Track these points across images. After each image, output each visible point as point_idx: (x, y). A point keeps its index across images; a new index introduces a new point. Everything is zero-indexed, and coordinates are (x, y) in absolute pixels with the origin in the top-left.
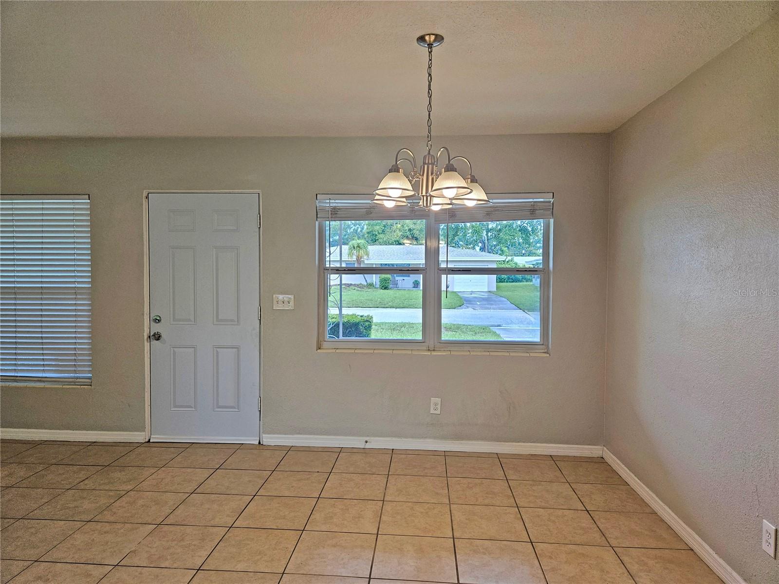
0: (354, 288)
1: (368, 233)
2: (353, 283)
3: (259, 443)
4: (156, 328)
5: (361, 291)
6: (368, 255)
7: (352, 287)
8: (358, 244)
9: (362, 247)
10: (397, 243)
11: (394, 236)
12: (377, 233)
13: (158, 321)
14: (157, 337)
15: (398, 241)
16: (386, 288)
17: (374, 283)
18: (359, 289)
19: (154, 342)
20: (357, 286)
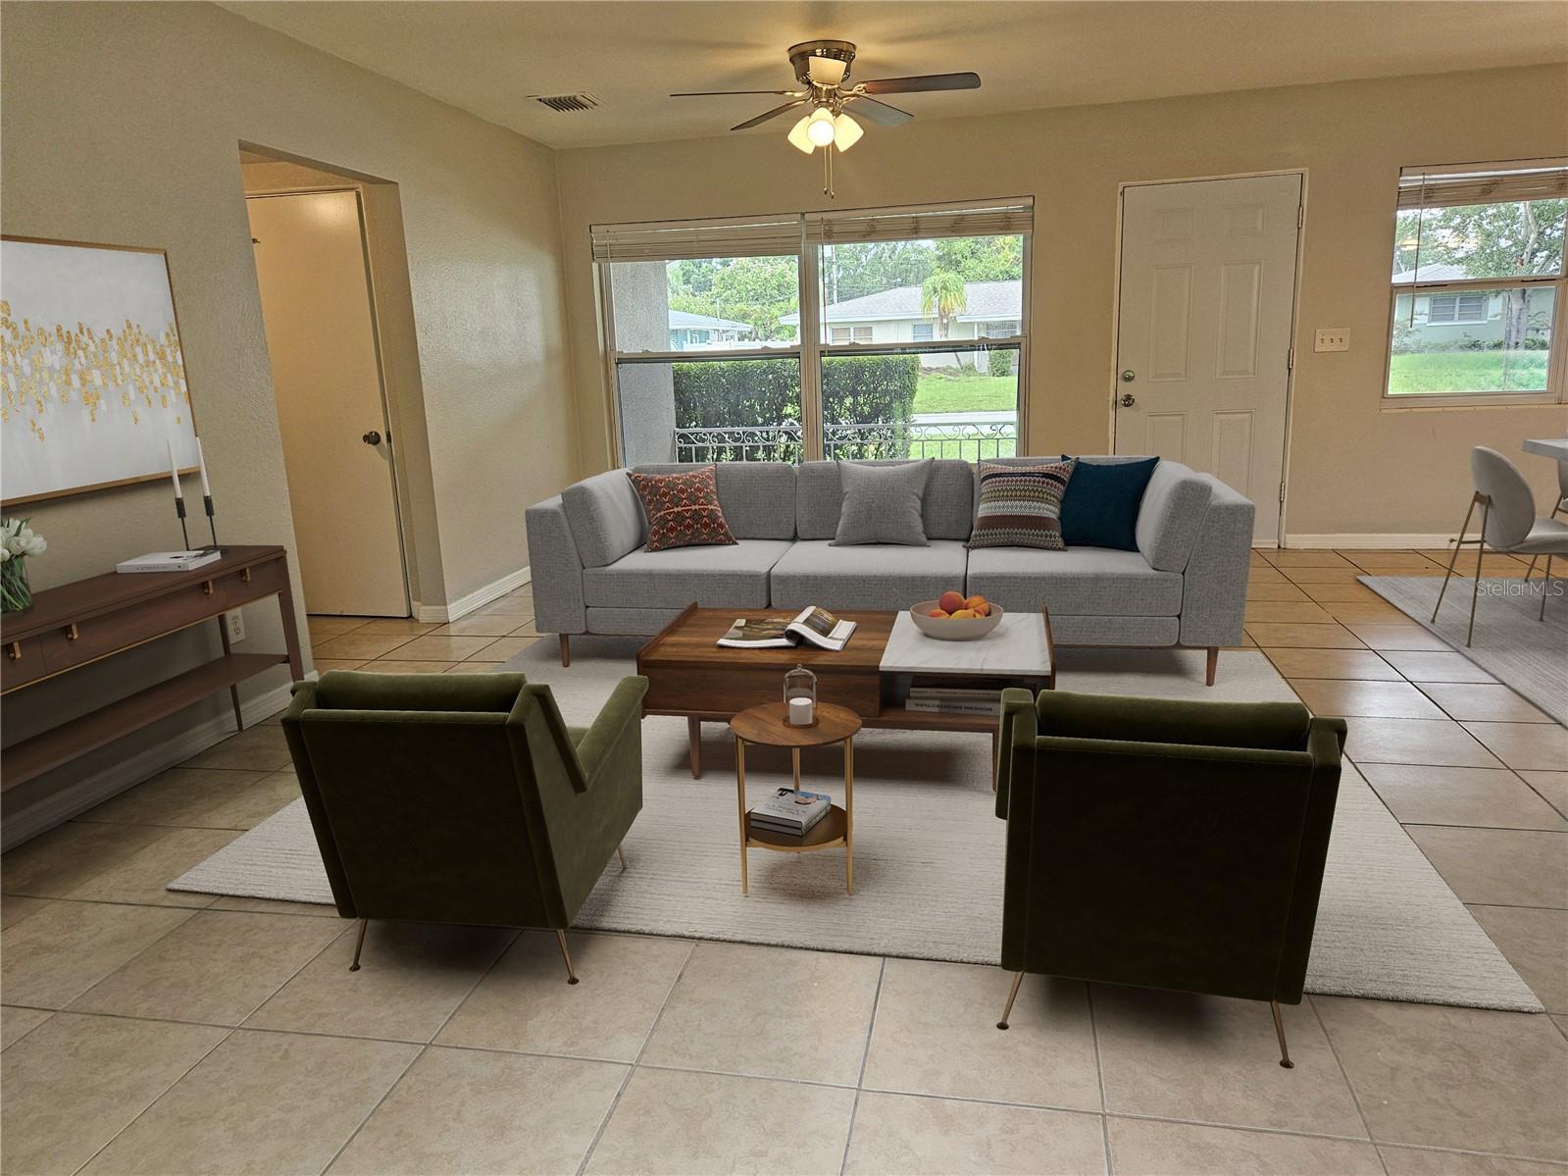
0: (939, 375)
1: (939, 258)
2: (934, 366)
3: (1279, 547)
4: (1125, 389)
5: (954, 380)
6: (963, 303)
7: (933, 374)
8: (944, 282)
9: (951, 287)
10: (1006, 276)
11: (999, 260)
12: (959, 257)
13: (1129, 379)
14: (1128, 401)
15: (1007, 272)
16: (1003, 374)
17: (976, 364)
18: (950, 377)
19: (1123, 411)
20: (944, 370)
